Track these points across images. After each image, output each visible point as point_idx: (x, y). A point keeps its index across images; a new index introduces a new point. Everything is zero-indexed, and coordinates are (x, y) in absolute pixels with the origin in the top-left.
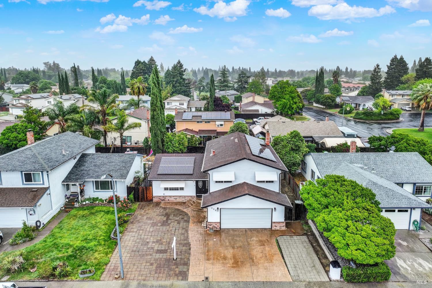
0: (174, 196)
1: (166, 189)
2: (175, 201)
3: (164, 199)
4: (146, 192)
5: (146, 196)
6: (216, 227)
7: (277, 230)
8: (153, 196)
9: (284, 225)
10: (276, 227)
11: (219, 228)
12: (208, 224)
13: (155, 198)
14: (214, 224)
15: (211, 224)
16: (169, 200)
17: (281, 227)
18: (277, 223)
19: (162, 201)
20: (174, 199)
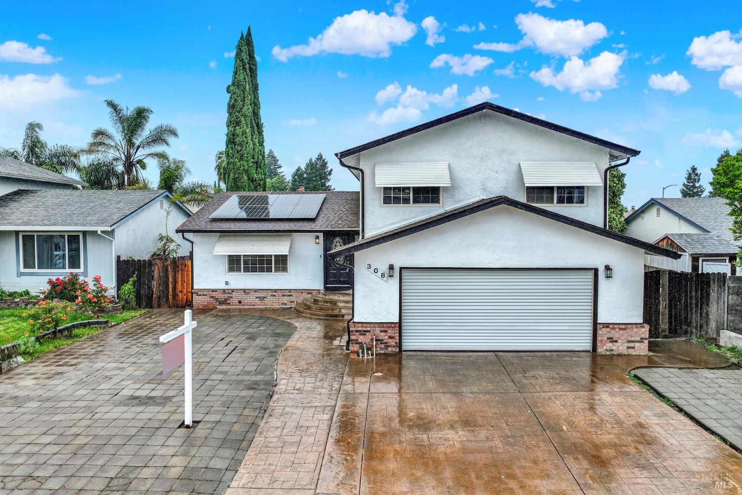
0: (256, 291)
2: (260, 305)
3: (226, 300)
4: (175, 277)
5: (175, 288)
6: (385, 341)
7: (613, 355)
8: (192, 288)
9: (643, 336)
10: (611, 342)
11: (394, 344)
12: (355, 329)
13: (199, 297)
14: (379, 331)
15: (364, 329)
16: (242, 302)
17: (633, 342)
18: (616, 328)
19: (219, 304)
20: (258, 300)
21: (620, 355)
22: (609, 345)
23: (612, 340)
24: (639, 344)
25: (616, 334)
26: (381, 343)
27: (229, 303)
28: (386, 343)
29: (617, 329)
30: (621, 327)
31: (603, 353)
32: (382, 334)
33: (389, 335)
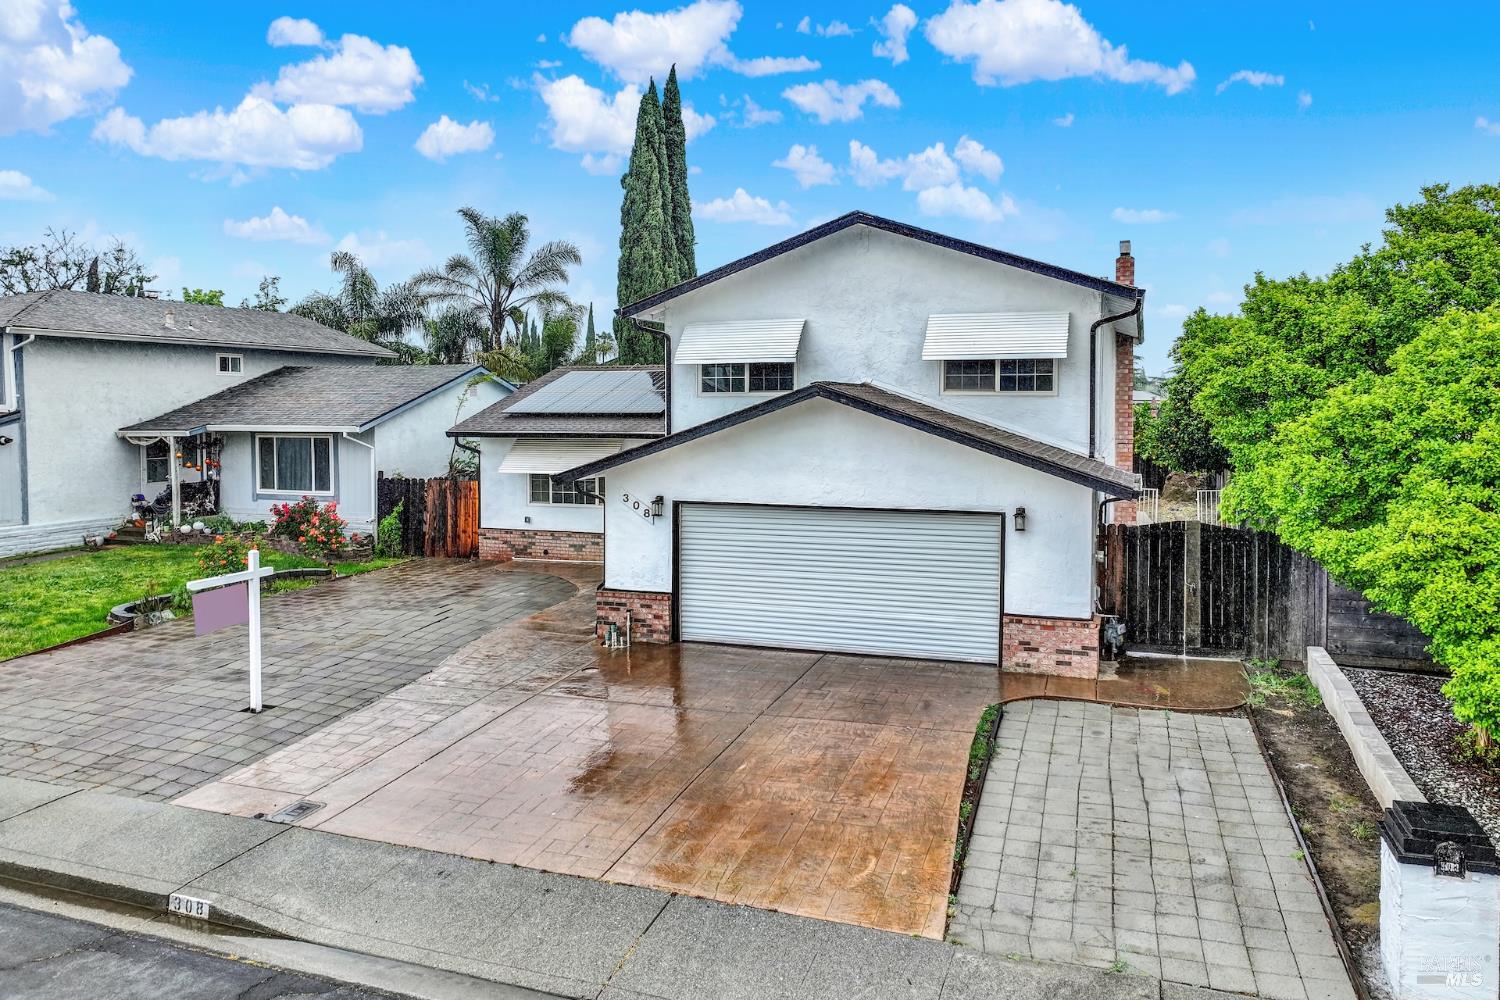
0: (570, 534)
2: (576, 557)
3: (526, 548)
4: (455, 508)
5: (455, 525)
6: (648, 622)
7: (1030, 675)
8: (479, 527)
9: (1087, 643)
10: (1026, 650)
11: (661, 628)
12: (604, 599)
13: (488, 541)
14: (639, 605)
15: (617, 600)
16: (550, 551)
17: (1069, 652)
18: (1035, 625)
19: (517, 554)
20: (572, 549)
21: (1041, 676)
22: (1022, 656)
23: (1027, 647)
24: (1078, 657)
25: (1036, 637)
26: (643, 626)
27: (531, 554)
28: (650, 626)
29: (1038, 628)
30: (1044, 622)
31: (1012, 670)
32: (644, 610)
33: (654, 612)
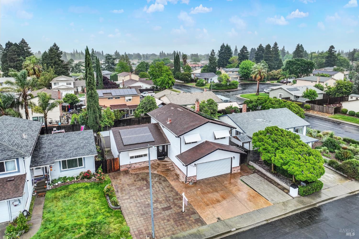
0: (139, 163)
1: (132, 157)
2: (140, 166)
3: (130, 167)
4: (114, 163)
5: (114, 166)
8: (120, 165)
9: (239, 169)
12: (188, 179)
13: (122, 167)
14: (193, 178)
16: (135, 167)
21: (236, 173)
23: (234, 171)
29: (235, 168)
31: (232, 173)
